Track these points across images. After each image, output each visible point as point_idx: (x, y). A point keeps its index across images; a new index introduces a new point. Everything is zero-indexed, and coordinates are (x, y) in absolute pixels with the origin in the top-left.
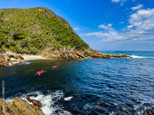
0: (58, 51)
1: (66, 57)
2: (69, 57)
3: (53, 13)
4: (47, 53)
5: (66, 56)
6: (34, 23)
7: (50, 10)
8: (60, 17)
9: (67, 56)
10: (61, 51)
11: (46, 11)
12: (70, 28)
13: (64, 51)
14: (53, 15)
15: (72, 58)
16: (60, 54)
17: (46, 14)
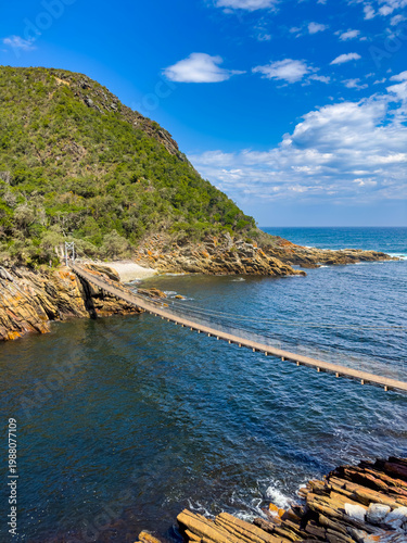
0: (203, 246)
1: (236, 265)
2: (252, 265)
3: (110, 95)
4: (156, 254)
5: (238, 262)
6: (63, 137)
7: (97, 85)
8: (137, 113)
9: (243, 262)
10: (214, 245)
11: (84, 87)
12: (178, 156)
13: (231, 245)
14: (113, 105)
15: (260, 268)
16: (210, 257)
17: (90, 101)
